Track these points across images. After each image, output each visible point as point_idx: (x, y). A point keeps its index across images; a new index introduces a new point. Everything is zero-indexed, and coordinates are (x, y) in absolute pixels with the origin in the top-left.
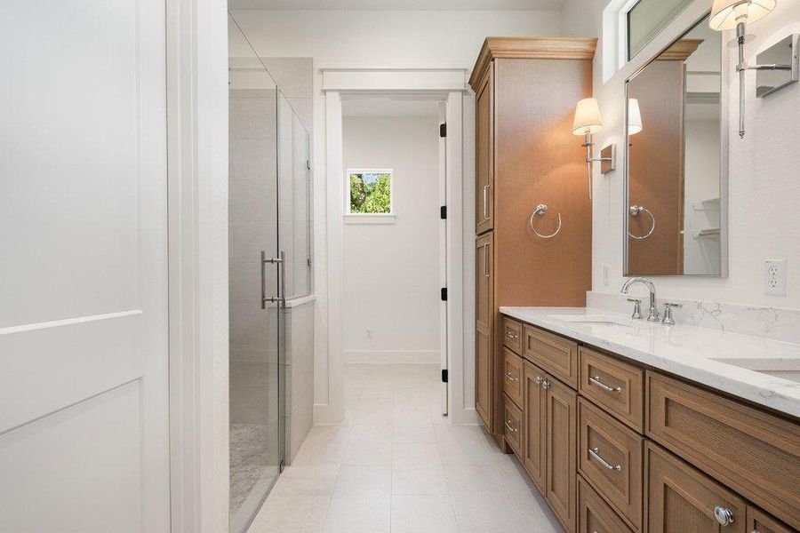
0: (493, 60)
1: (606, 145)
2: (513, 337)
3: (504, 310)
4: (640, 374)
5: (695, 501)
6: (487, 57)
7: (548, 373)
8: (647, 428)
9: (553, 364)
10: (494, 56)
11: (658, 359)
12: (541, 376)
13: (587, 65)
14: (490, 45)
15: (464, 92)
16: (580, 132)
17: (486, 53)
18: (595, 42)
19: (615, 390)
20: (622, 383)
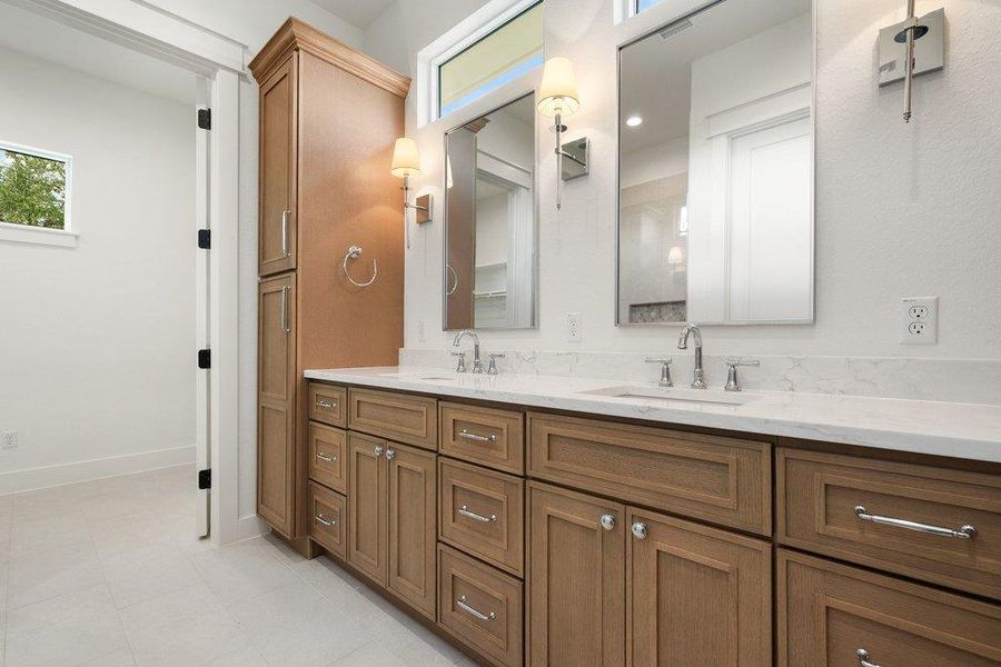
0: (297, 50)
1: (421, 194)
2: (328, 408)
3: (310, 373)
4: (520, 417)
5: (578, 519)
6: (287, 43)
7: (389, 440)
8: (528, 467)
9: (399, 428)
10: (299, 45)
11: (544, 398)
12: (380, 445)
13: (400, 102)
14: (295, 29)
15: (241, 76)
16: (399, 173)
17: (286, 36)
18: (408, 81)
19: (491, 439)
20: (498, 430)
